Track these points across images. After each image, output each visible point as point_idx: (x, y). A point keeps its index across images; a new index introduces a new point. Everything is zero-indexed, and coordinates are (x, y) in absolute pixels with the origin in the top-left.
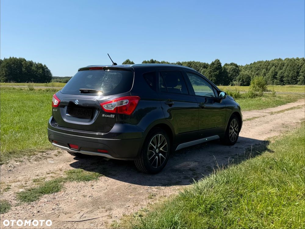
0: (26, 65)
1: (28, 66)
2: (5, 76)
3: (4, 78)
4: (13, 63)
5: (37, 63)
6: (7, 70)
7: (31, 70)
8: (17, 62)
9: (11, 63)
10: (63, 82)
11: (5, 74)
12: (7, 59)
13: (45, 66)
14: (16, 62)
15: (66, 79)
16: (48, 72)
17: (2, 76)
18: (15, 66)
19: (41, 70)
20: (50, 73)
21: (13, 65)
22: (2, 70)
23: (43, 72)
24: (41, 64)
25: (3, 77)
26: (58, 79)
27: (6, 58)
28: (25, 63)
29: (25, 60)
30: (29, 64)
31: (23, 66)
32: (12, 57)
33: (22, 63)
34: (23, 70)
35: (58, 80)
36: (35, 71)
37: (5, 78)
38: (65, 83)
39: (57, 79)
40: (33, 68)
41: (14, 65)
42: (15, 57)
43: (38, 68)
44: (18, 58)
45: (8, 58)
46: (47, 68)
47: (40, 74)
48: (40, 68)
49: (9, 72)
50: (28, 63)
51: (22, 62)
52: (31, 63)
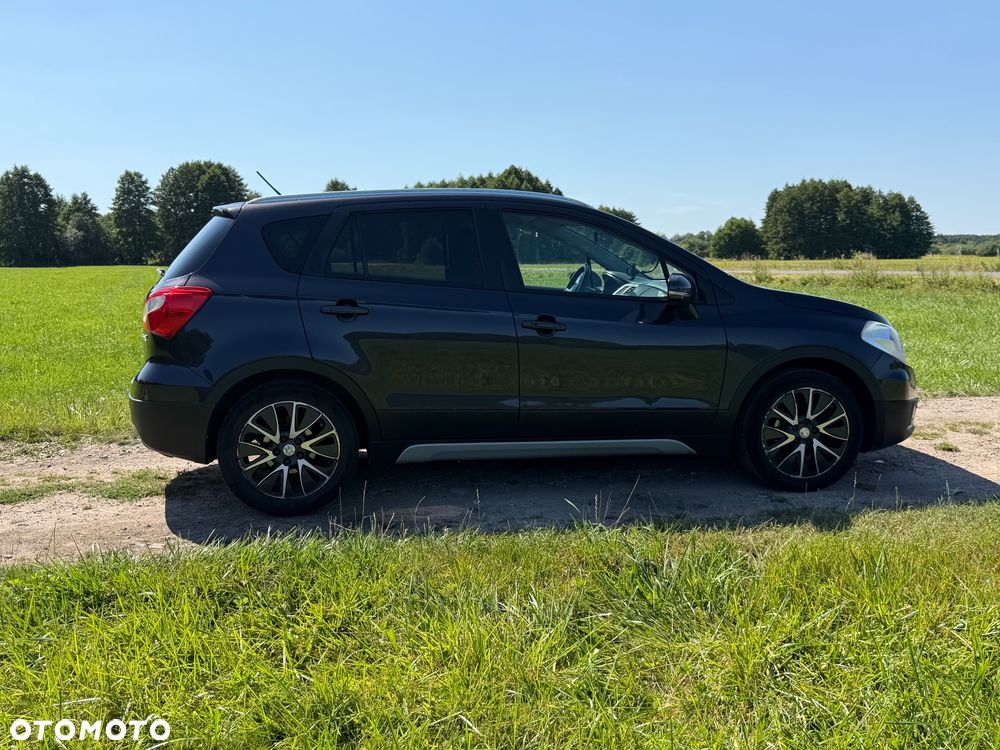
0: (849, 202)
1: (856, 205)
2: (784, 240)
3: (779, 246)
4: (811, 199)
5: (885, 193)
6: (790, 220)
7: (866, 217)
8: (822, 194)
9: (803, 197)
10: (980, 255)
11: (781, 234)
12: (794, 187)
13: (912, 200)
14: (818, 194)
15: (989, 244)
16: (922, 219)
17: (774, 240)
18: (815, 208)
19: (897, 214)
20: (928, 223)
21: (808, 204)
22: (776, 220)
23: (902, 222)
24: (899, 197)
25: (776, 244)
26: (969, 242)
27: (790, 185)
28: (848, 198)
29: (849, 186)
30: (858, 197)
31: (839, 207)
32: (808, 181)
33: (838, 196)
34: (841, 217)
35: (970, 246)
36: (879, 220)
37: (781, 245)
38: (986, 255)
39: (964, 243)
40: (873, 210)
41: (812, 204)
42: (817, 179)
43: (887, 210)
44: (826, 181)
45: (797, 182)
46: (918, 208)
47: (893, 228)
48: (894, 208)
49: (793, 228)
50: (856, 194)
51: (838, 192)
52: (867, 196)
